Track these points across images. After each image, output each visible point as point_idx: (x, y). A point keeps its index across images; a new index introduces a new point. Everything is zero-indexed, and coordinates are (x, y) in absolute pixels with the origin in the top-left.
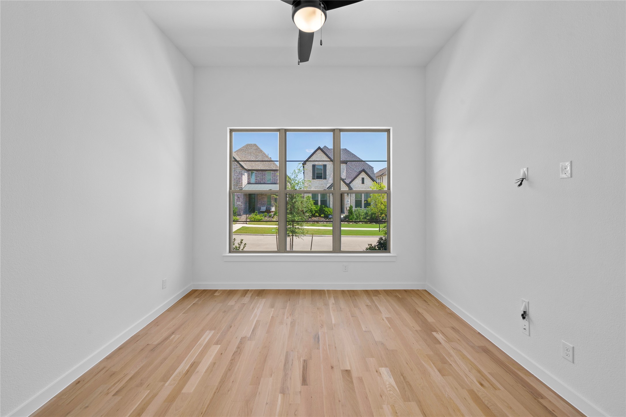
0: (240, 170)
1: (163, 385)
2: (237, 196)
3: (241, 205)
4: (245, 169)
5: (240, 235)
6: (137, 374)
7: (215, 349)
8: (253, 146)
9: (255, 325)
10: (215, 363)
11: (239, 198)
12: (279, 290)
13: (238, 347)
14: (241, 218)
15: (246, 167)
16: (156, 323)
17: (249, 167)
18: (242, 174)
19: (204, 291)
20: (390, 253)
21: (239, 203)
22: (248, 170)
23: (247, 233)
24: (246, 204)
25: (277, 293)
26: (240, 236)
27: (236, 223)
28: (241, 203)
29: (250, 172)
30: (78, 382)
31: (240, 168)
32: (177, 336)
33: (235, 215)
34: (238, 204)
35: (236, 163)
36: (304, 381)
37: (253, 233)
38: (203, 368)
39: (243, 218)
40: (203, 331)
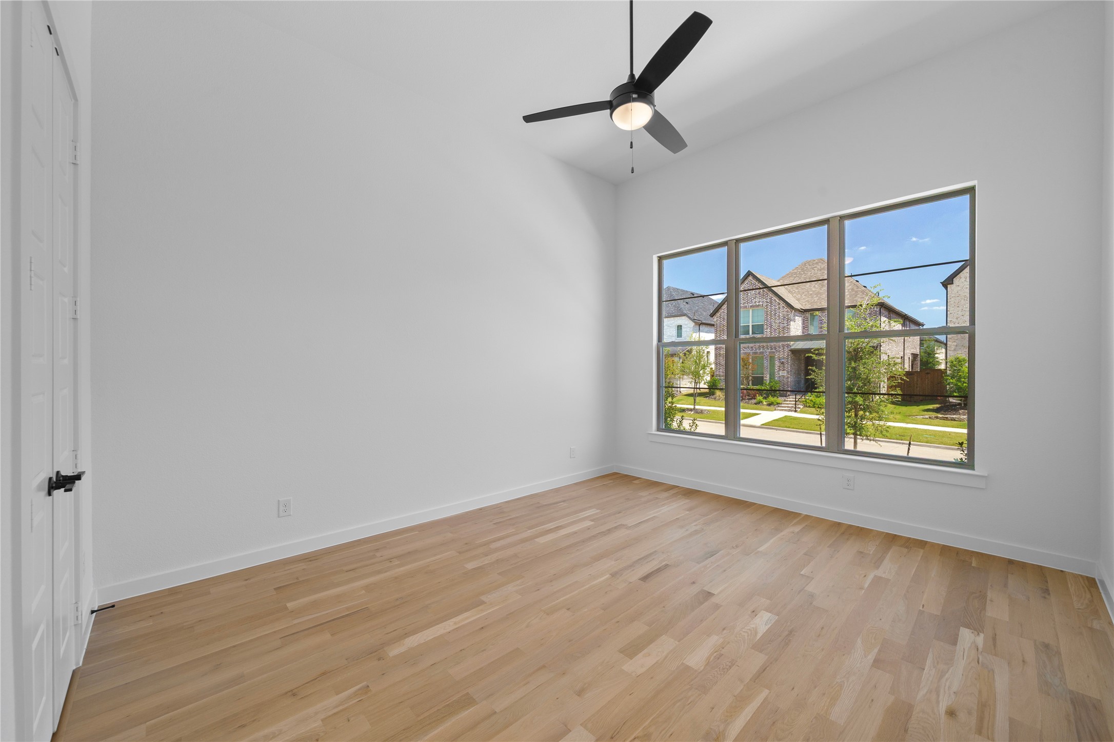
0: (785, 313)
1: (526, 531)
2: (780, 360)
3: (788, 378)
4: (796, 310)
5: (777, 429)
6: (517, 517)
7: (588, 523)
8: (817, 263)
9: (647, 520)
10: (576, 533)
11: (783, 363)
12: (721, 496)
13: (609, 530)
14: (787, 401)
15: (797, 305)
16: (557, 490)
17: (806, 304)
18: (789, 320)
19: (626, 476)
20: (974, 470)
21: (785, 373)
22: (803, 311)
23: (789, 427)
24: (800, 375)
25: (717, 498)
26: (775, 431)
27: (775, 410)
28: (788, 372)
29: (808, 315)
30: (481, 509)
31: (786, 309)
32: (565, 504)
33: (775, 396)
34: (781, 374)
35: (777, 300)
36: (645, 578)
37: (802, 429)
38: (563, 532)
39: (790, 401)
40: (590, 508)
